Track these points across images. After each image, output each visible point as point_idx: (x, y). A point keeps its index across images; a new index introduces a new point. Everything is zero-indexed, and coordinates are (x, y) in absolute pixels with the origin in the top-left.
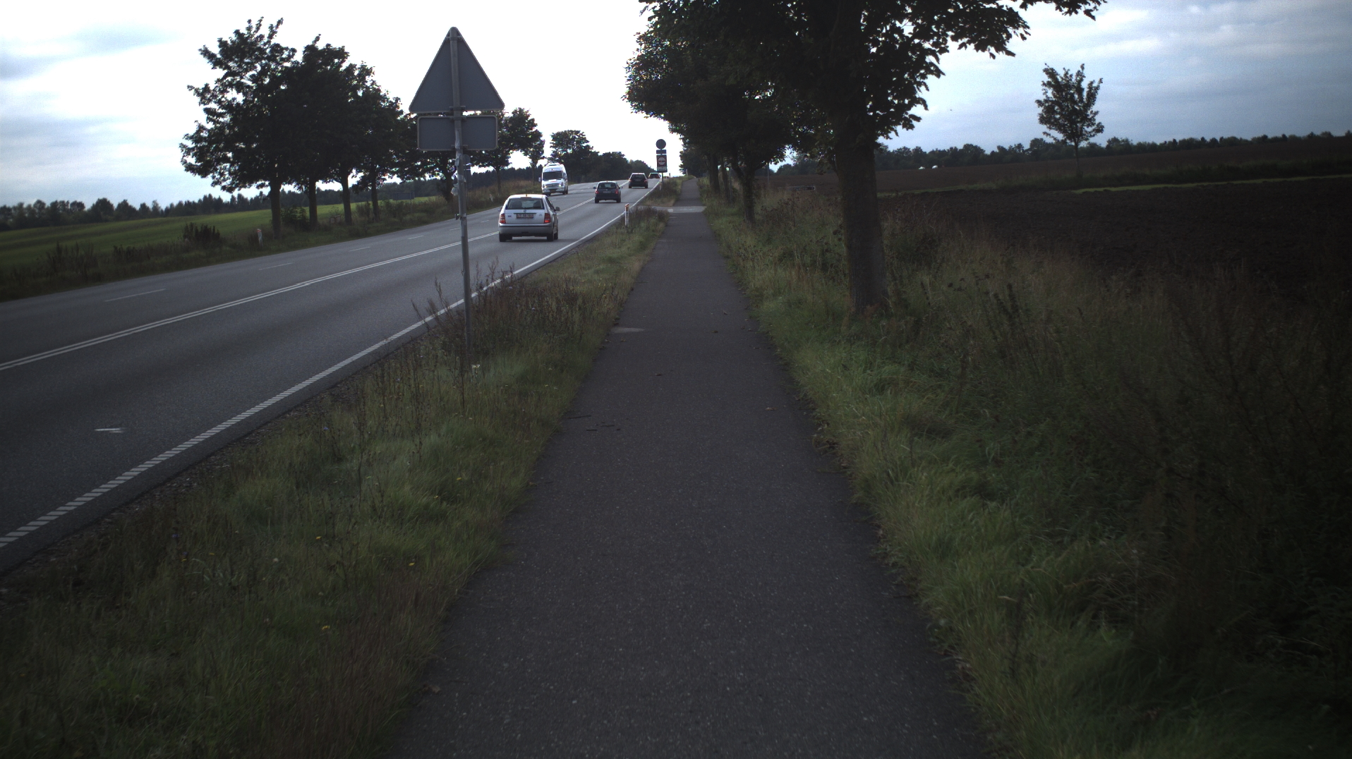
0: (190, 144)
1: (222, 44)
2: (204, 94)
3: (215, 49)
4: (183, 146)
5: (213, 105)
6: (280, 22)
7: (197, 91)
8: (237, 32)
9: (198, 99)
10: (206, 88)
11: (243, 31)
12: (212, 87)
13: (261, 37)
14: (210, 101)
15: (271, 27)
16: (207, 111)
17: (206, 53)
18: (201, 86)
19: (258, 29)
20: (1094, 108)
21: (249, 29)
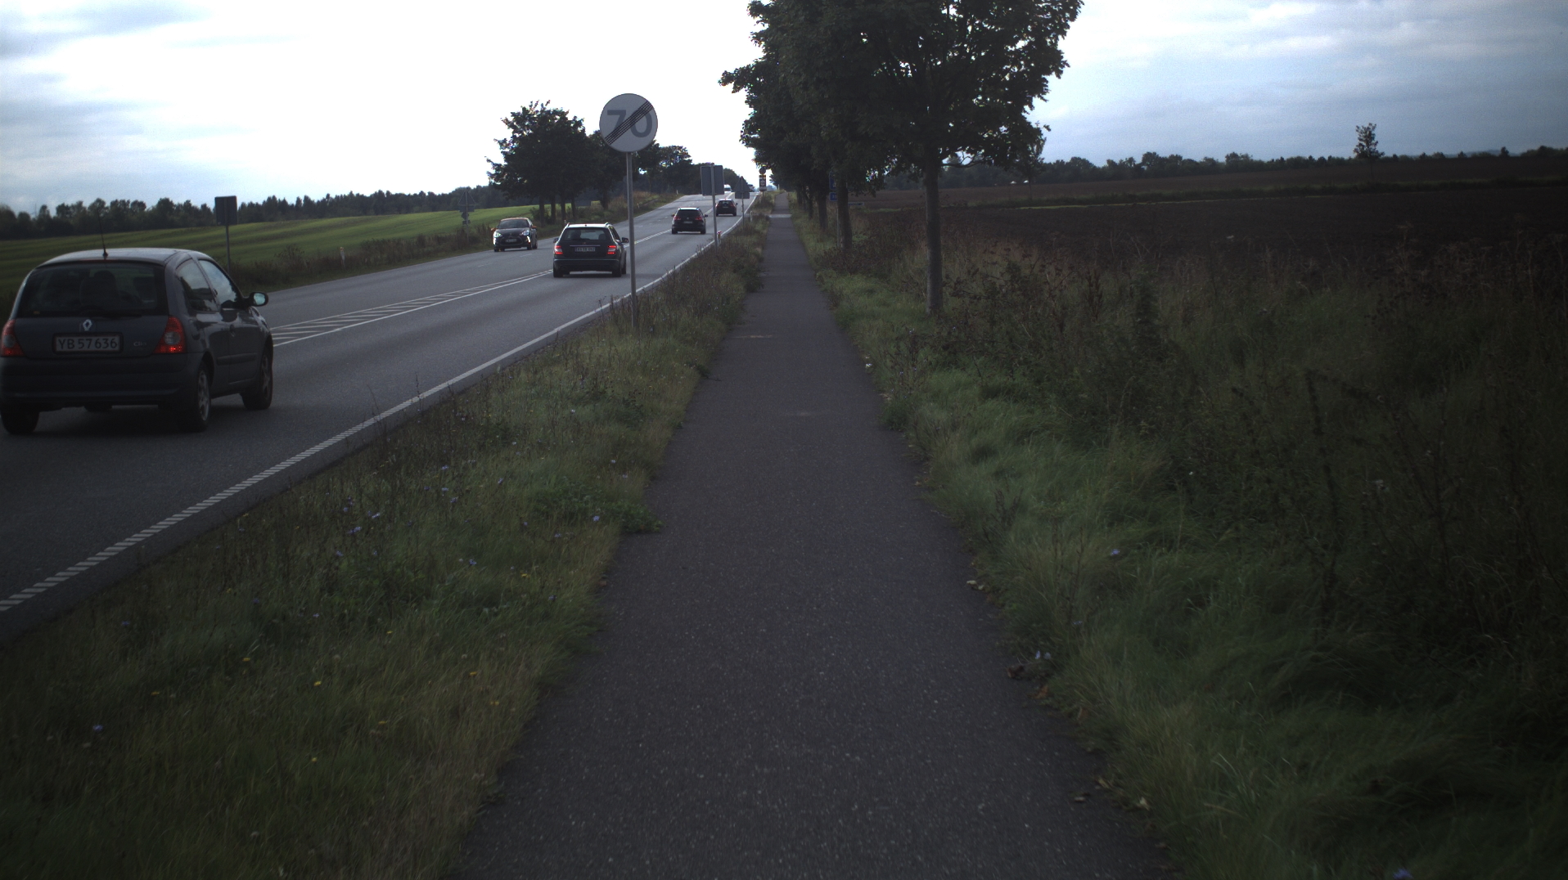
0: (493, 172)
1: (513, 114)
2: (503, 143)
3: (511, 119)
4: (489, 173)
5: (507, 150)
6: (548, 102)
7: (499, 142)
8: (524, 109)
9: (499, 146)
10: (505, 140)
11: (528, 108)
12: (508, 142)
13: (537, 111)
14: (506, 147)
15: (542, 105)
16: (504, 153)
17: (506, 122)
18: (502, 139)
19: (536, 106)
20: (1041, 156)
21: (531, 106)
